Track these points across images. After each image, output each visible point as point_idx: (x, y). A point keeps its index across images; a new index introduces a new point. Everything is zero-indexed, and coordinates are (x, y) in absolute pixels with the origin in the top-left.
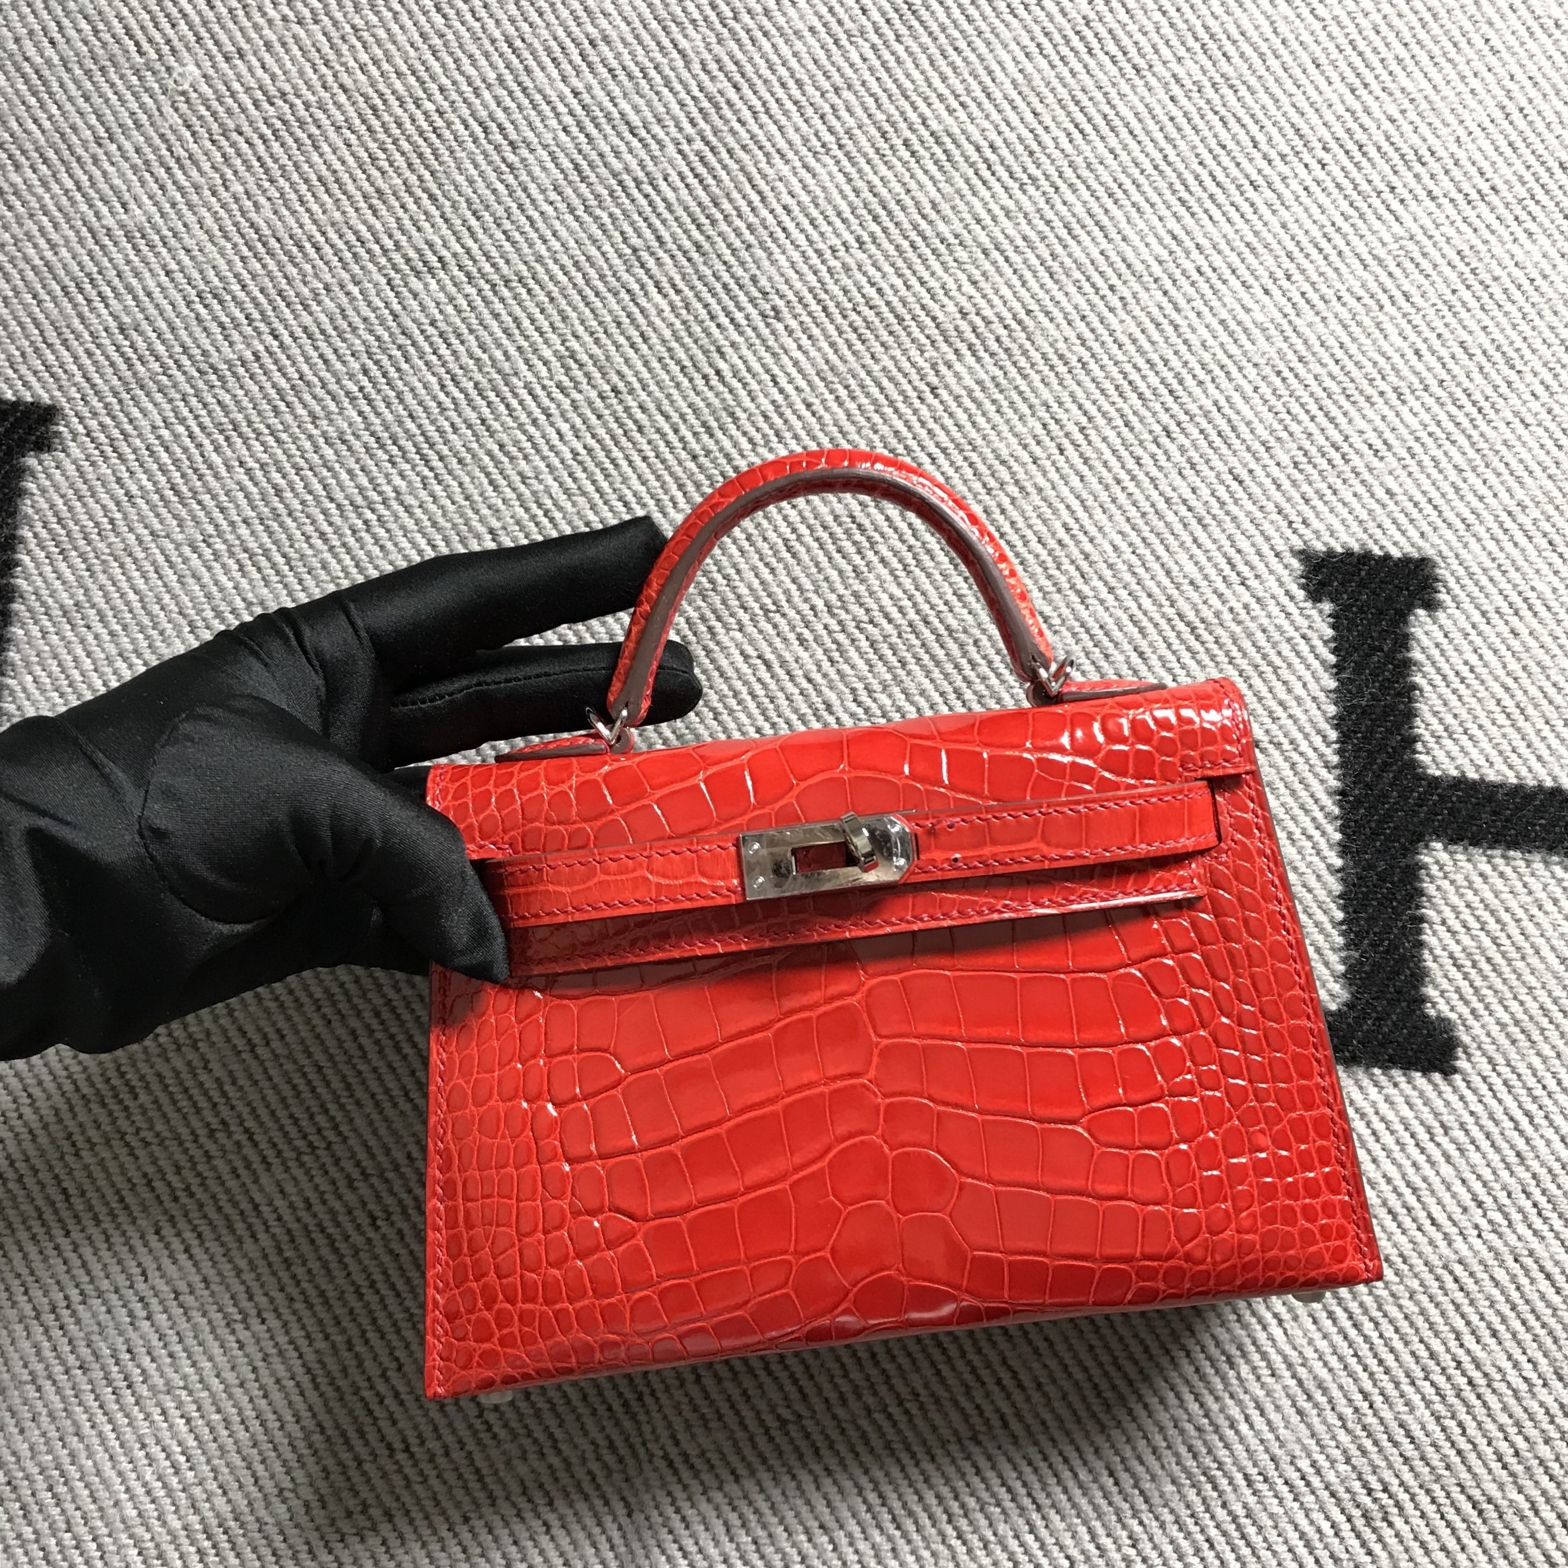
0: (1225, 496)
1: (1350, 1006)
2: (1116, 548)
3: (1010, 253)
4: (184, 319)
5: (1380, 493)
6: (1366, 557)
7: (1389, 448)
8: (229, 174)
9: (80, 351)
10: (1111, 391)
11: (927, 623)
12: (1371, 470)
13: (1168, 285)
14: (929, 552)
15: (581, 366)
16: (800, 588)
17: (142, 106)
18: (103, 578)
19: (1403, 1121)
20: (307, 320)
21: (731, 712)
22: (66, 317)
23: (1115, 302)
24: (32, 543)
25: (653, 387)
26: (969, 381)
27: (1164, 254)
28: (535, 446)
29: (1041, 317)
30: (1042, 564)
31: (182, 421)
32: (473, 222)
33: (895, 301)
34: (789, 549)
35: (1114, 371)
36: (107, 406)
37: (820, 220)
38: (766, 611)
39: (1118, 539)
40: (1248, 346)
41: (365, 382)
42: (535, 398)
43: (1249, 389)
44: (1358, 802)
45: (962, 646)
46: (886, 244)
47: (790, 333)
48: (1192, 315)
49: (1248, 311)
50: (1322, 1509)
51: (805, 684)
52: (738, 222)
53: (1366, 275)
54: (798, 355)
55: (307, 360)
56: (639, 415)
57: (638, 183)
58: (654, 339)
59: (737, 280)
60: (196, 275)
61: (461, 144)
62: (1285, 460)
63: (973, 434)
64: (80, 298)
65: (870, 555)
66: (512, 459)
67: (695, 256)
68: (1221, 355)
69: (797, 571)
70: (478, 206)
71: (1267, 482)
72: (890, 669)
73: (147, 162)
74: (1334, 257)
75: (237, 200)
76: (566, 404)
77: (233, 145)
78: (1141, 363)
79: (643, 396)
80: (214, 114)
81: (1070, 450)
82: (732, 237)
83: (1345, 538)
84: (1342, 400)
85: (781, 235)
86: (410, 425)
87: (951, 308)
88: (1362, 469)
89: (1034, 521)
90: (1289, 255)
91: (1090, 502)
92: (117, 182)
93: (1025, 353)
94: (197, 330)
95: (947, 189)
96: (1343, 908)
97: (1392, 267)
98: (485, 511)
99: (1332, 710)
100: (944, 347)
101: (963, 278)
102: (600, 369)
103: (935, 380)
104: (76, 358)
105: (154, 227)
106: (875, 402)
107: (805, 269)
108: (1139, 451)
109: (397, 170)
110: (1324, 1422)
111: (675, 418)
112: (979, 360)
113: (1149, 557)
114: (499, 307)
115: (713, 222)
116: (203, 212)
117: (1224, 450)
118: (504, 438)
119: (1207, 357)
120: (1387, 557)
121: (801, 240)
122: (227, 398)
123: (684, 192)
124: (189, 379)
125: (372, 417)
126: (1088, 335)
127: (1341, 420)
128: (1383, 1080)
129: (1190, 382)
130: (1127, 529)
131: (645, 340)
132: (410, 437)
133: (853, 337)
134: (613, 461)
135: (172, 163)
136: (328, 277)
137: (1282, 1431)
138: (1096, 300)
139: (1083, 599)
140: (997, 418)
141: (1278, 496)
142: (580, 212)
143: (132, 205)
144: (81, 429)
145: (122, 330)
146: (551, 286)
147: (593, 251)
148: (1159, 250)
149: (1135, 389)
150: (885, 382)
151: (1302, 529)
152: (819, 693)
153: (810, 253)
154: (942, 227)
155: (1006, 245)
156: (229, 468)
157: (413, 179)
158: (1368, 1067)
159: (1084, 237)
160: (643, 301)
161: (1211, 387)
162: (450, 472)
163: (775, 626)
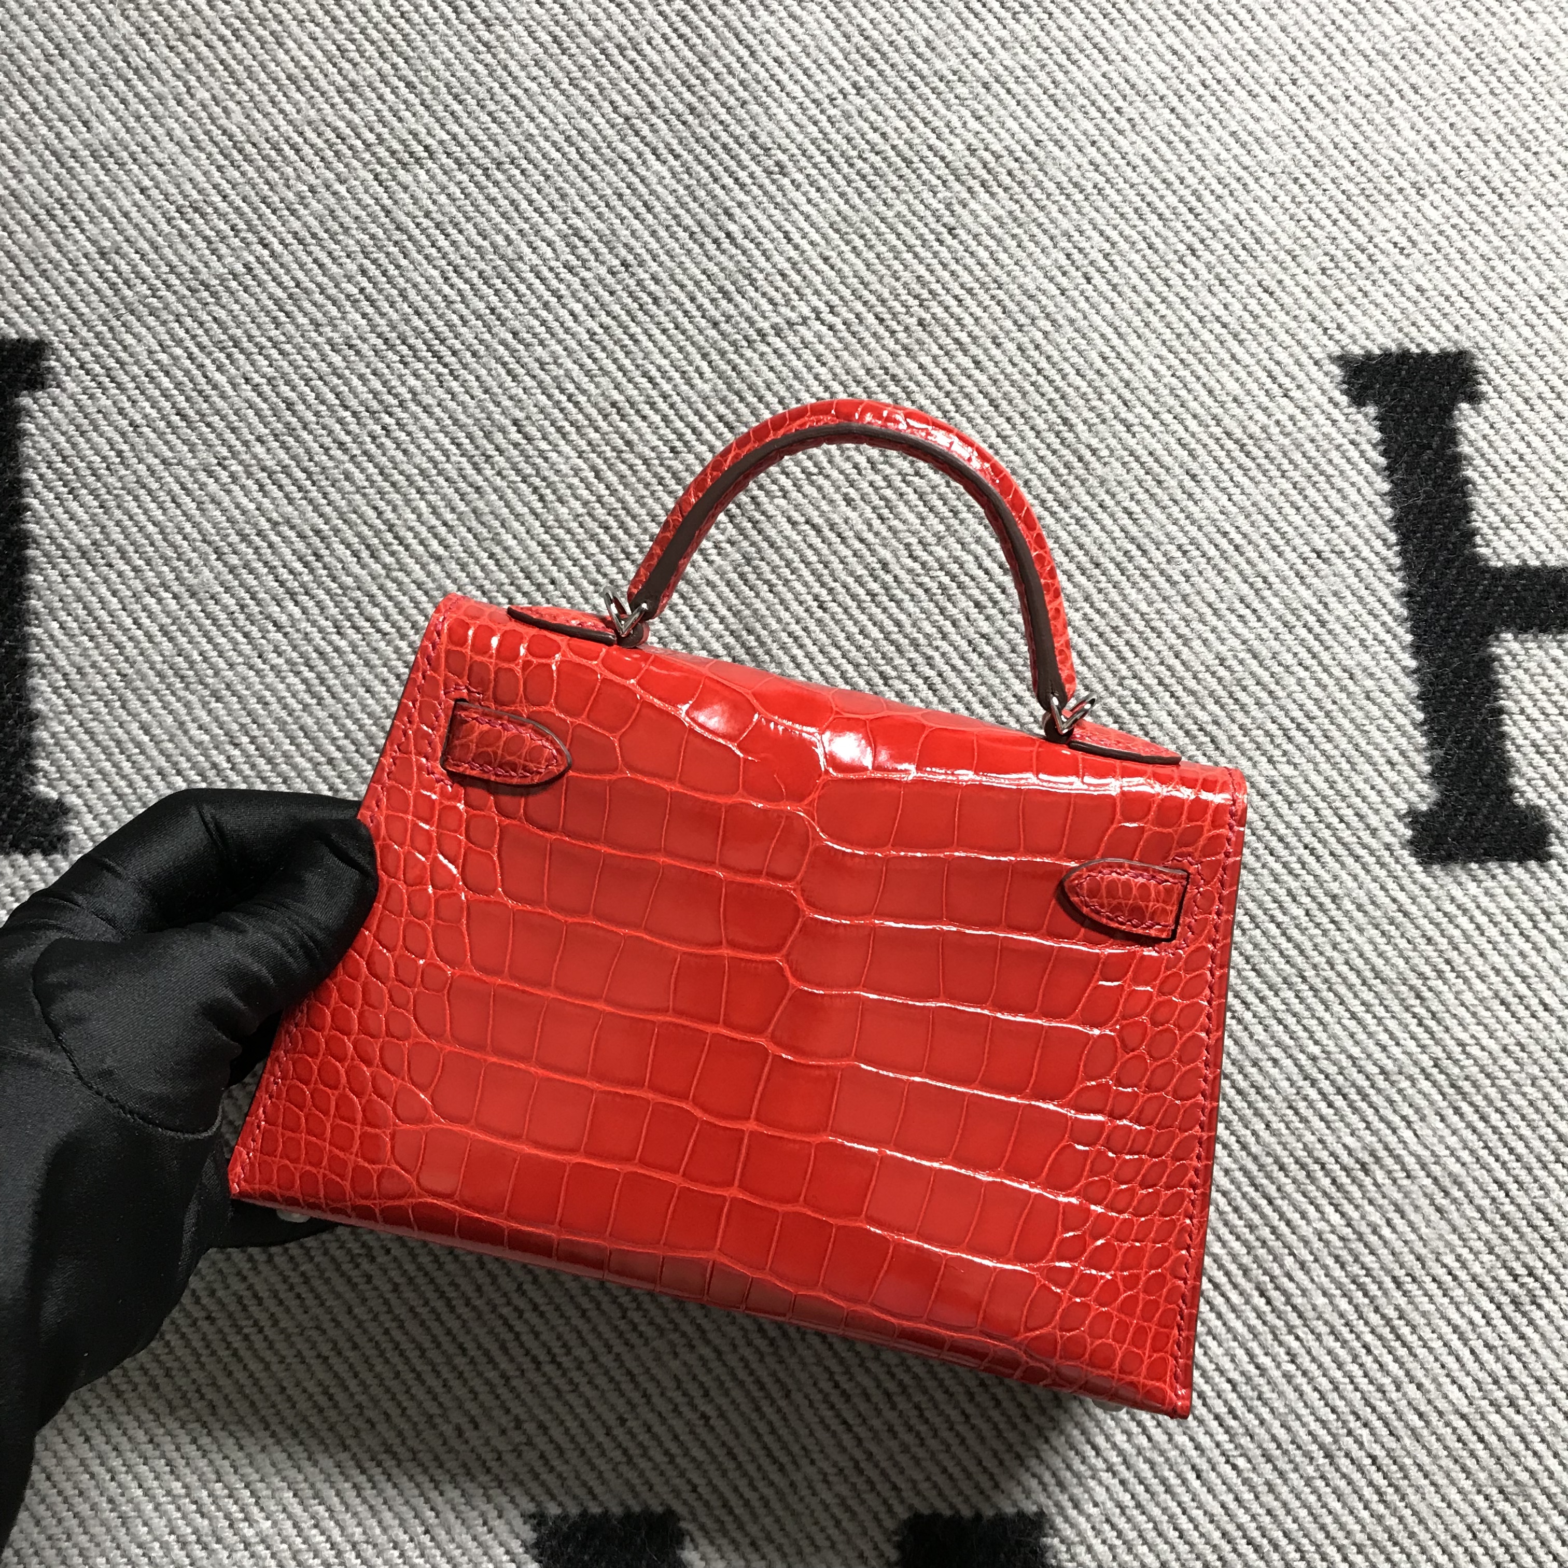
0: (1258, 310)
1: (1440, 804)
2: (1155, 372)
3: (1012, 85)
4: (166, 237)
5: (1411, 291)
6: (1405, 355)
7: (1414, 244)
8: (193, 82)
9: (61, 281)
10: (1132, 215)
12: (1398, 268)
13: (1175, 102)
14: (967, 396)
15: (587, 243)
17: (90, 17)
18: (118, 514)
19: (1504, 911)
20: (296, 225)
21: (786, 582)
22: (40, 246)
23: (1123, 124)
24: (39, 486)
25: (664, 258)
26: (986, 218)
27: (1167, 72)
28: (549, 330)
29: (1050, 146)
30: (1083, 396)
31: (179, 343)
32: (456, 107)
33: (900, 144)
35: (1131, 194)
36: (97, 335)
37: (813, 69)
38: (809, 475)
39: (1156, 364)
40: (1262, 155)
41: (365, 283)
42: (543, 280)
43: (1268, 200)
44: (1426, 602)
46: (884, 88)
47: (798, 187)
48: (1202, 130)
49: (1258, 120)
50: (1471, 1301)
51: (857, 545)
52: (730, 80)
53: (1372, 72)
54: (808, 208)
55: (302, 266)
56: (653, 287)
57: (621, 49)
58: (658, 208)
59: (736, 139)
60: (172, 190)
61: (431, 26)
62: (1314, 268)
63: (997, 271)
64: (53, 226)
66: (527, 346)
67: (690, 118)
68: (1236, 168)
70: (458, 89)
71: (1298, 291)
72: (942, 520)
73: (103, 76)
74: (1337, 57)
75: (204, 107)
76: (576, 284)
77: (192, 49)
78: (1157, 183)
79: (654, 267)
80: (167, 19)
81: (1097, 279)
82: (725, 95)
83: (1381, 339)
84: (1362, 201)
85: (775, 88)
86: (417, 322)
87: (959, 146)
88: (1390, 268)
89: (1070, 353)
90: (1292, 59)
91: (1124, 329)
92: (74, 99)
93: (1039, 184)
94: (182, 248)
95: (939, 25)
96: (1423, 709)
97: (1397, 60)
98: (507, 403)
99: (1388, 512)
100: (957, 187)
101: (966, 114)
102: (606, 244)
103: (951, 221)
104: (58, 289)
105: (120, 142)
106: (892, 249)
107: (804, 121)
108: (1166, 273)
109: (368, 60)
110: (1463, 1215)
111: (691, 286)
112: (993, 195)
113: (1190, 379)
114: (493, 191)
115: (704, 82)
116: (171, 123)
117: (1251, 263)
118: (516, 324)
119: (1222, 171)
120: (1425, 354)
121: (797, 91)
122: (222, 314)
123: (670, 55)
124: (181, 299)
125: (377, 319)
126: (1100, 160)
127: (1364, 221)
128: (1481, 874)
129: (1208, 198)
130: (1164, 352)
131: (649, 209)
132: (419, 334)
133: (862, 185)
134: (632, 337)
135: (131, 75)
136: (312, 179)
137: (1424, 1231)
138: (1104, 124)
139: (1129, 428)
140: (1019, 253)
141: (1309, 304)
142: (565, 85)
143: (95, 123)
144: (73, 362)
145: (103, 254)
146: (544, 164)
147: (584, 124)
148: (1161, 67)
149: (1154, 210)
150: (901, 228)
151: (1338, 335)
152: (873, 552)
153: (808, 103)
154: (938, 64)
155: (1005, 76)
156: (235, 386)
157: (387, 68)
158: (1465, 863)
159: (1083, 61)
160: (642, 170)
161: (1229, 200)
162: (465, 366)
163: (820, 489)
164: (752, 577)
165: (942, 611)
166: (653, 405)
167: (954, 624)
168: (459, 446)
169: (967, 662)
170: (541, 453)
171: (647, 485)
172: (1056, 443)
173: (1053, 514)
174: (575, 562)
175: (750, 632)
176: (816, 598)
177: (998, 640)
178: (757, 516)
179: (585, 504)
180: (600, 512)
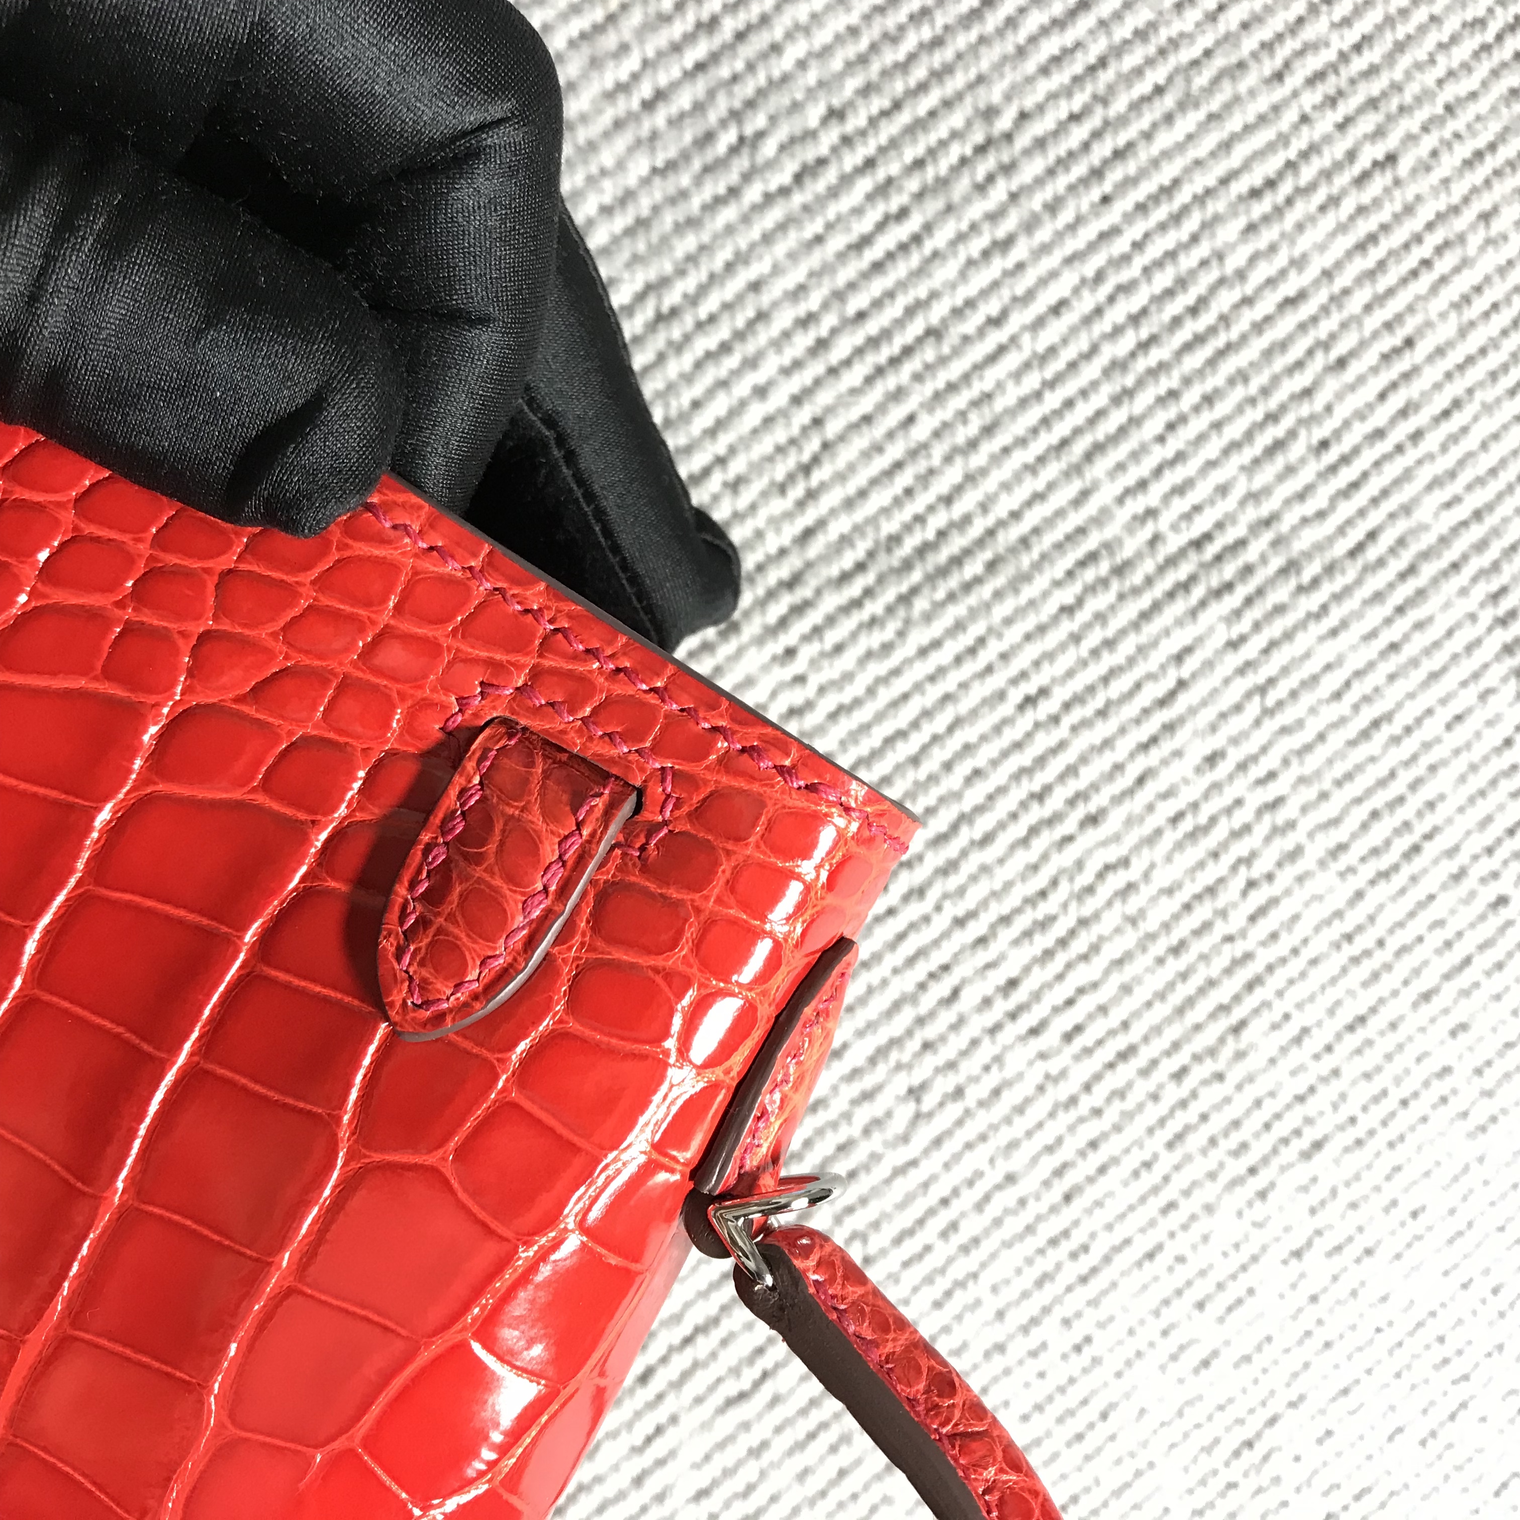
11: (1250, 986)
14: (1375, 976)
16: (1308, 748)
21: (1076, 638)
34: (1376, 724)
38: (1262, 690)
45: (1212, 1052)
51: (1133, 771)
65: (1368, 871)
69: (1336, 740)
72: (1166, 927)
98: (1429, 142)
152: (1117, 800)
162: (1495, 73)
163: (1238, 708)
164: (1089, 575)
165: (1005, 920)
166: (1404, 413)
167: (982, 941)
168: (1358, 48)
169: (911, 961)
170: (1334, 201)
171: (1265, 392)
172: (1281, 1129)
173: (1162, 1122)
174: (1138, 246)
175: (992, 566)
176: (1044, 692)
177: (947, 1017)
178: (1198, 592)
179: (1241, 275)
180: (1225, 300)
